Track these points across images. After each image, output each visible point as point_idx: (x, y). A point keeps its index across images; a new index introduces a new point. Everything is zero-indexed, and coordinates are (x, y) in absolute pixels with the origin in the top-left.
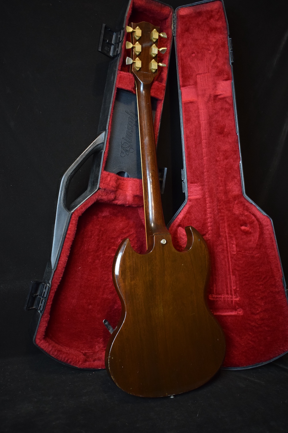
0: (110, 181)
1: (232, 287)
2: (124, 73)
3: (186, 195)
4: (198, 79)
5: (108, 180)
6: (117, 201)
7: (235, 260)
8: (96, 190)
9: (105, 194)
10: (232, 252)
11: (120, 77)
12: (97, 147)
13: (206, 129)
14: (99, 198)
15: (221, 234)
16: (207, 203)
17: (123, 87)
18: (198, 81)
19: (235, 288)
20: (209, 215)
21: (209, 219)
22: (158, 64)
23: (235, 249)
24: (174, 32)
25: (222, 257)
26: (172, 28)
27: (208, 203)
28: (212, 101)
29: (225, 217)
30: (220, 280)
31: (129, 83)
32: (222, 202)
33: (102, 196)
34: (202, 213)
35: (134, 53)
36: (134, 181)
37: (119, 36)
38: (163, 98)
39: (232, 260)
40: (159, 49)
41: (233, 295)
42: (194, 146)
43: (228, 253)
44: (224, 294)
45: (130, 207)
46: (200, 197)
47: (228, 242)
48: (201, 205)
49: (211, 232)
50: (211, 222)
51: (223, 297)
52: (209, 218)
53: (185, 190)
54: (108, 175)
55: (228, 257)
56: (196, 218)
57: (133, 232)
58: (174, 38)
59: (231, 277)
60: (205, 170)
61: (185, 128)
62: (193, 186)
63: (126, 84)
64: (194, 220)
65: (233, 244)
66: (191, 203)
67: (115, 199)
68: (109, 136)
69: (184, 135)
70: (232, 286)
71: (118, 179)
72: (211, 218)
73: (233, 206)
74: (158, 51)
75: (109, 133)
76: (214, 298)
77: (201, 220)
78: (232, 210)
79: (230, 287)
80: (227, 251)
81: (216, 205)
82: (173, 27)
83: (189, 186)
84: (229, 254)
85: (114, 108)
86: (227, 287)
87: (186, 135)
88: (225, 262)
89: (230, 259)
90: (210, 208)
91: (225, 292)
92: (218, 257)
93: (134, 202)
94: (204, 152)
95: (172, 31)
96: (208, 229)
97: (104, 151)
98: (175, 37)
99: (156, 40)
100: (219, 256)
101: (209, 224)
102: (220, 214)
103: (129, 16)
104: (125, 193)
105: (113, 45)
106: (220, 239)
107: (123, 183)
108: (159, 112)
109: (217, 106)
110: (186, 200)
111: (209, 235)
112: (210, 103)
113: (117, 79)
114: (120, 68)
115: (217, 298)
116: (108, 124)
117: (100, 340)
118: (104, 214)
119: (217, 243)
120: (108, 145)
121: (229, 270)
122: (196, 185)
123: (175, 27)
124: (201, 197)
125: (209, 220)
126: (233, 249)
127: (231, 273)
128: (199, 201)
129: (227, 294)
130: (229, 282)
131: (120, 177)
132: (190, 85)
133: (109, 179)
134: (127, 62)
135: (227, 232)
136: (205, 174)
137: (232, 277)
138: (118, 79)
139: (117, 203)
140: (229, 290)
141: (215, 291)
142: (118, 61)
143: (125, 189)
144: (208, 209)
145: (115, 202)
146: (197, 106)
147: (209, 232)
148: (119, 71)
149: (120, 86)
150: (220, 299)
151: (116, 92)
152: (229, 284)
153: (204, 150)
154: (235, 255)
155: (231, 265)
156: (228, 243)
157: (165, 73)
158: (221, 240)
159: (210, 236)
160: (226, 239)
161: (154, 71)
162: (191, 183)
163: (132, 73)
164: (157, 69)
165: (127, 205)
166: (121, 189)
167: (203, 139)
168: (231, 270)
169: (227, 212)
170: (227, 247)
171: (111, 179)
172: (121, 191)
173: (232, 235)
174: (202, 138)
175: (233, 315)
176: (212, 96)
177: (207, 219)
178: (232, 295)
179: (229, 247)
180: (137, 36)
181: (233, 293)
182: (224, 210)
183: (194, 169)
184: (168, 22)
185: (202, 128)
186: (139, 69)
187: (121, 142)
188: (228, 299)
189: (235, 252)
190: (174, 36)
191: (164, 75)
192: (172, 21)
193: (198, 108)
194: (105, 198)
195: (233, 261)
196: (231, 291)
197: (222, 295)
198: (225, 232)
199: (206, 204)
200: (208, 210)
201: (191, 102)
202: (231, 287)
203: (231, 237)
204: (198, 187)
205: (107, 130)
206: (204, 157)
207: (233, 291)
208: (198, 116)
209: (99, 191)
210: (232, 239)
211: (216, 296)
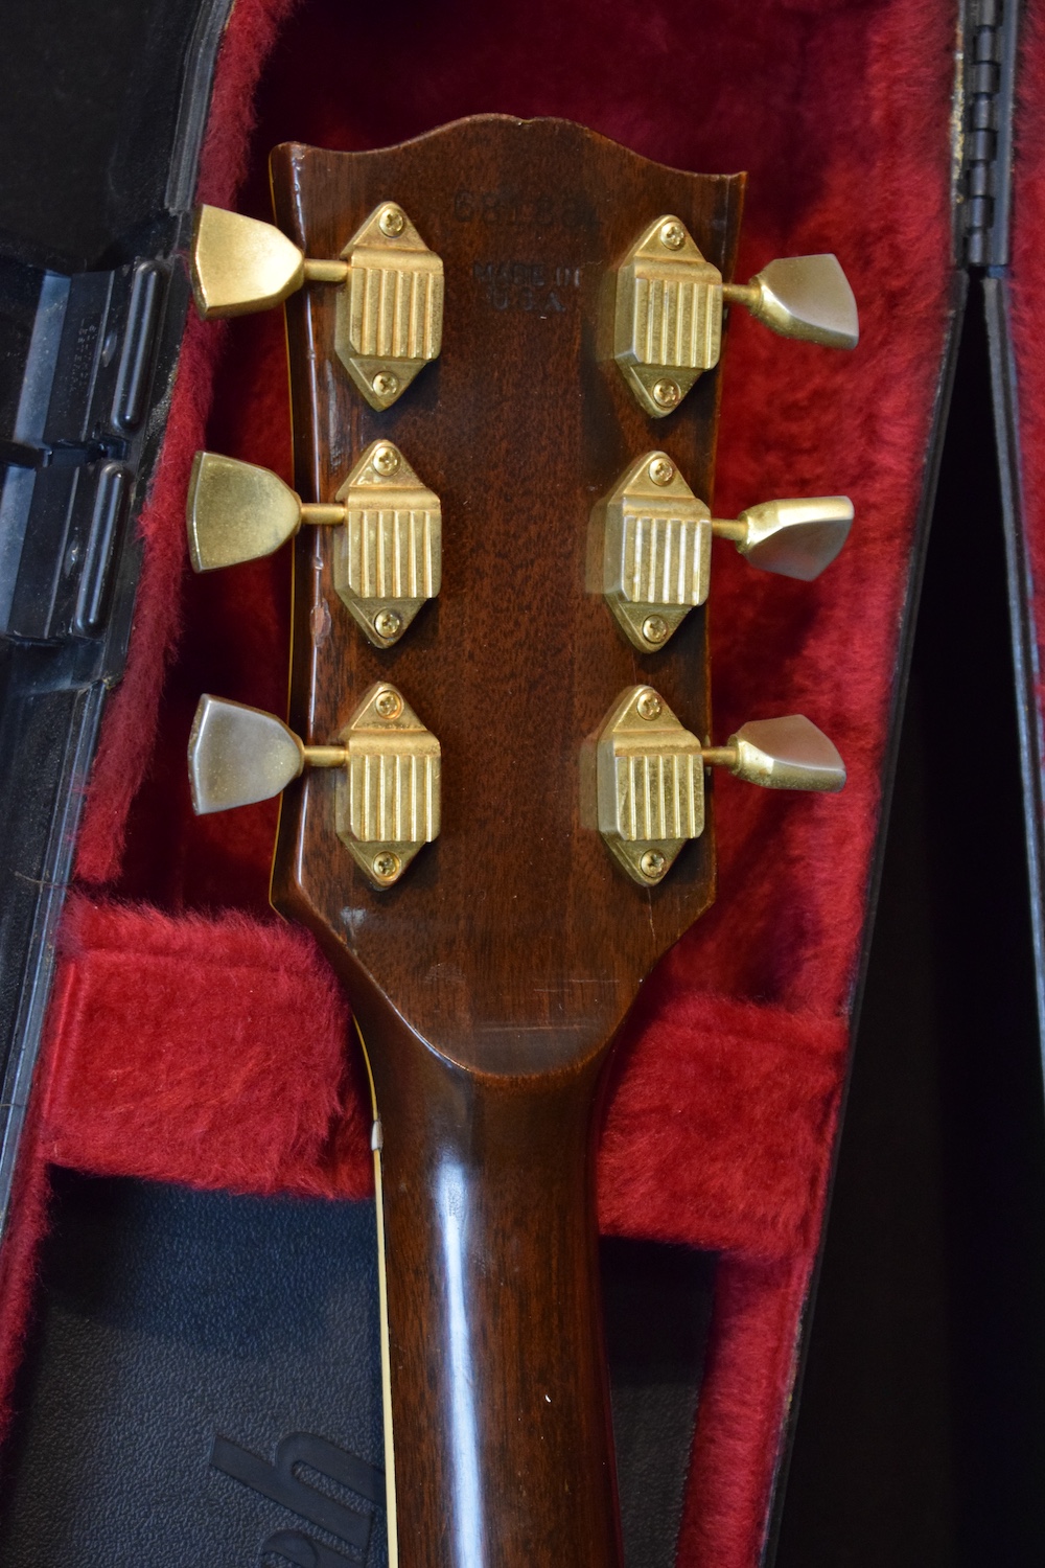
2: (162, 926)
11: (91, 1012)
22: (721, 754)
24: (990, 202)
26: (958, 154)
31: (251, 1086)
35: (320, 615)
37: (105, 347)
38: (801, 1228)
40: (726, 526)
58: (976, 296)
63: (197, 1107)
74: (723, 552)
82: (970, 126)
95: (956, 197)
98: (990, 286)
99: (677, 395)
103: (267, 37)
105: (26, 456)
108: (743, 1449)
114: (103, 864)
123: (993, 135)
134: (212, 783)
138: (75, 1038)
142: (80, 748)
148: (81, 906)
149: (103, 1143)
151: (31, 1230)
157: (841, 841)
161: (645, 867)
163: (297, 916)
164: (694, 832)
180: (379, 365)
184: (886, 49)
186: (399, 866)
190: (978, 273)
191: (823, 870)
192: (950, 49)
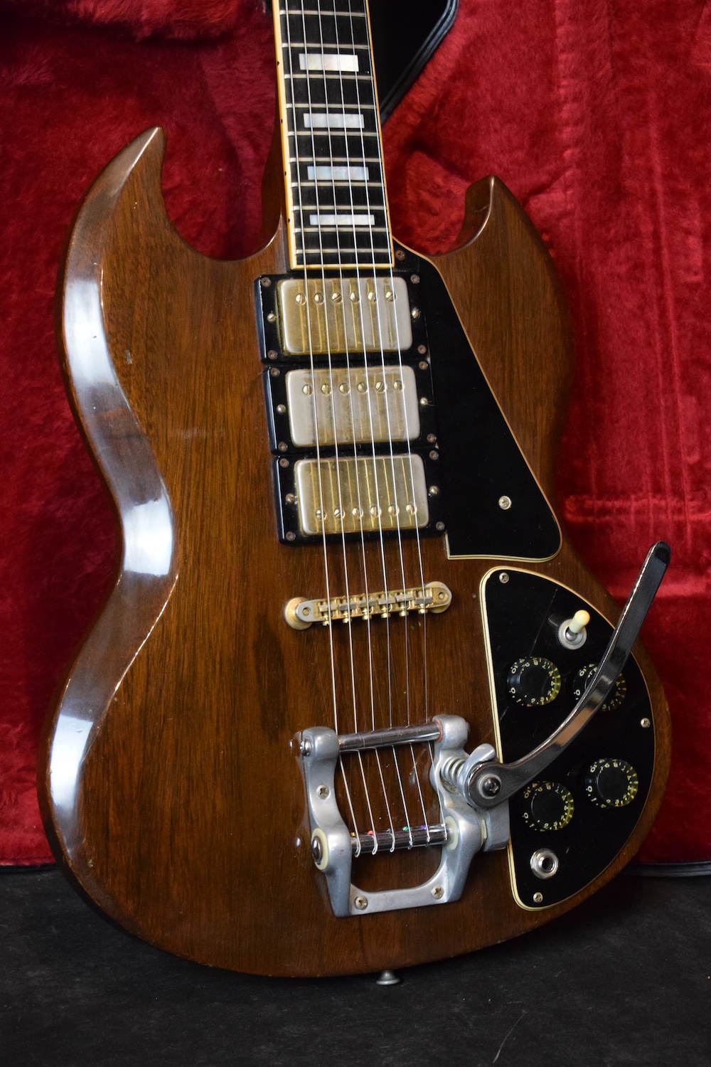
1: (679, 452)
7: (696, 314)
10: (682, 272)
15: (628, 183)
16: (558, 19)
19: (694, 458)
20: (565, 87)
21: (567, 107)
23: (697, 259)
25: (631, 303)
27: (561, 24)
29: (652, 96)
30: (623, 422)
32: (635, 17)
34: (533, 75)
39: (685, 315)
41: (688, 497)
43: (660, 283)
44: (640, 494)
45: (160, 38)
47: (663, 224)
48: (524, 31)
49: (578, 171)
50: (576, 124)
51: (634, 505)
52: (565, 102)
55: (661, 298)
56: (501, 102)
57: (177, 179)
59: (675, 403)
64: (493, 110)
65: (688, 232)
66: (473, 22)
70: (684, 451)
72: (576, 97)
73: (693, 35)
76: (590, 512)
77: (527, 111)
78: (688, 54)
79: (671, 455)
80: (658, 267)
81: (606, 35)
84: (668, 284)
86: (655, 457)
88: (648, 328)
89: (671, 315)
90: (572, 47)
91: (646, 479)
92: (611, 305)
93: (178, 10)
96: (563, 160)
100: (619, 297)
101: (568, 129)
102: (623, 82)
106: (623, 209)
110: (451, 8)
111: (565, 191)
115: (604, 511)
117: (8, 731)
118: (25, 76)
119: (608, 231)
121: (667, 366)
125: (567, 111)
126: (686, 256)
127: (677, 385)
129: (658, 490)
130: (664, 431)
135: (658, 169)
137: (680, 404)
140: (667, 468)
141: (593, 480)
144: (562, 51)
147: (568, 173)
150: (622, 518)
152: (664, 437)
154: (693, 287)
155: (679, 339)
156: (663, 229)
158: (628, 214)
159: (569, 192)
160: (653, 207)
165: (147, 31)
168: (676, 370)
169: (660, 68)
170: (657, 251)
173: (685, 186)
175: (684, 598)
177: (558, 104)
178: (678, 493)
179: (665, 251)
181: (686, 487)
182: (644, 56)
188: (663, 517)
189: (696, 274)
195: (689, 319)
196: (676, 474)
197: (633, 497)
198: (650, 171)
199: (553, 29)
200: (563, 57)
202: (675, 453)
203: (676, 197)
207: (685, 474)
210: (684, 209)
211: (600, 503)
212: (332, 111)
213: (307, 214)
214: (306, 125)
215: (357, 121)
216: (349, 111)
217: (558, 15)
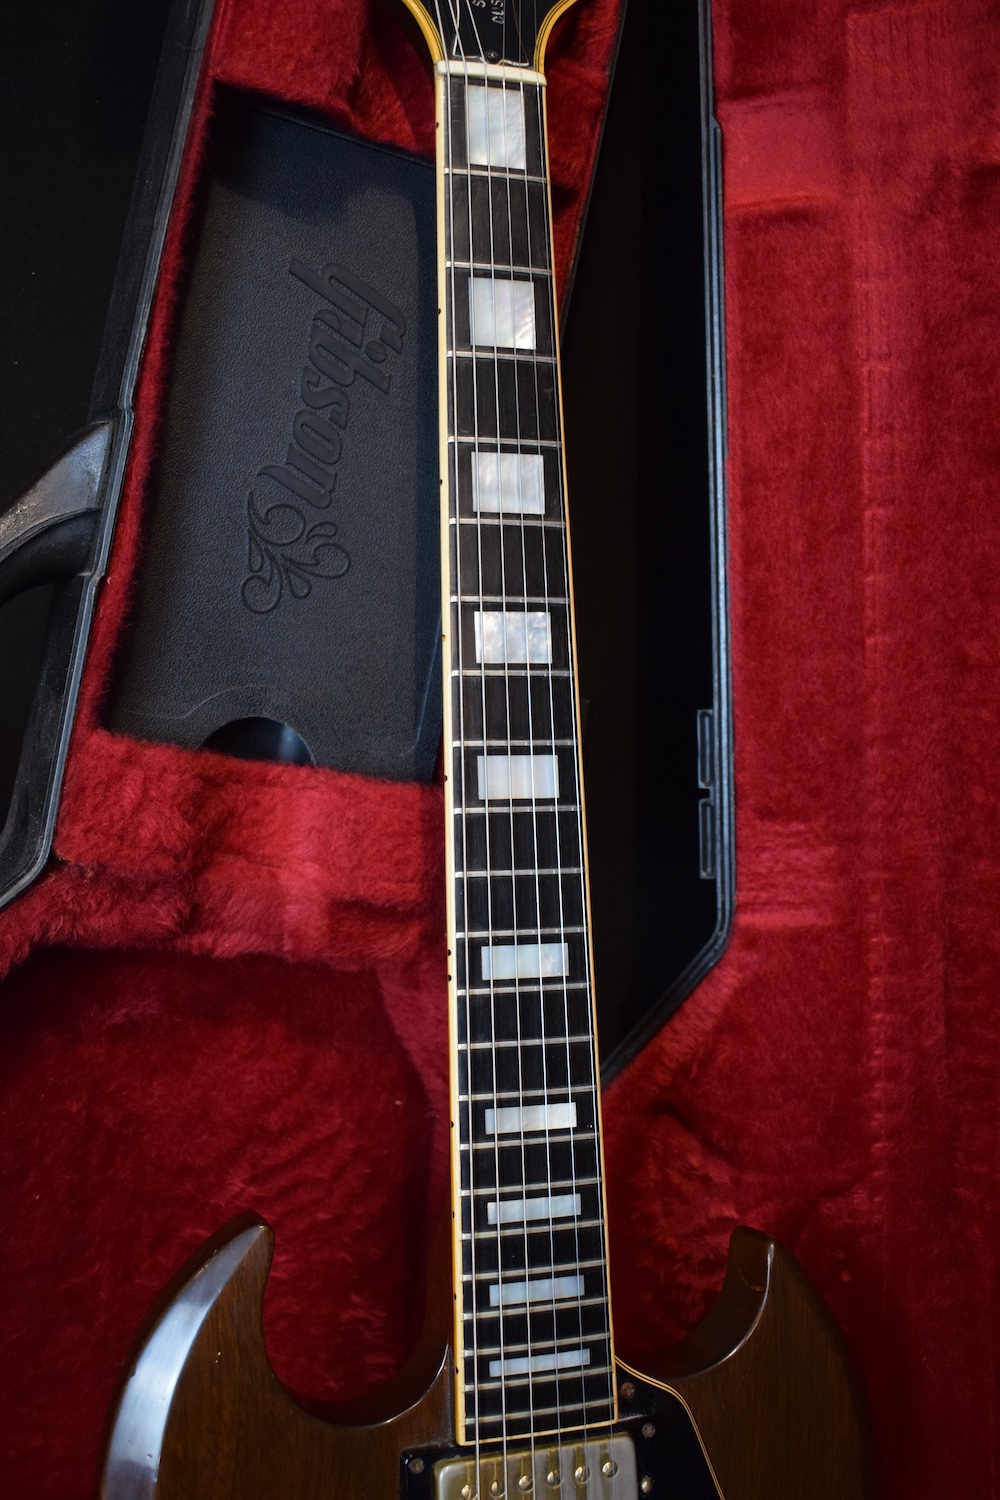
0: (139, 808)
3: (724, 898)
4: (851, 43)
5: (127, 803)
6: (208, 939)
8: (28, 878)
9: (106, 904)
12: (41, 544)
13: (897, 426)
14: (52, 933)
15: (962, 1191)
16: (872, 965)
17: (267, 82)
18: (852, 54)
20: (879, 1057)
21: (878, 1086)
27: (877, 972)
28: (956, 214)
31: (315, 50)
32: (983, 970)
33: (75, 918)
34: (833, 1038)
36: (342, 791)
38: (583, 171)
42: (799, 547)
45: (309, 970)
46: (820, 923)
48: (824, 977)
49: (891, 1172)
50: (891, 1108)
52: (877, 1078)
53: (720, 867)
54: (128, 760)
56: (785, 1069)
57: (337, 1122)
60: (869, 730)
61: (740, 408)
62: (778, 835)
63: (288, 56)
64: (774, 1078)
66: (751, 958)
67: (194, 920)
68: (141, 459)
69: (732, 459)
71: (211, 784)
72: (893, 1074)
75: (143, 442)
77: (823, 1086)
81: (940, 988)
83: (746, 832)
85: (191, 241)
87: (745, 464)
90: (889, 1005)
94: (868, 593)
96: (869, 1155)
97: (97, 578)
101: (879, 1115)
102: (961, 1054)
104: (273, 875)
106: (952, 1223)
107: (257, 803)
109: (988, 255)
110: (721, 934)
112: (938, 223)
113: (215, 15)
116: (132, 370)
118: (123, 1012)
120: (131, 530)
122: (798, 833)
124: (830, 920)
125: (879, 1091)
128: (815, 949)
131: (233, 763)
132: (787, 85)
133: (130, 794)
136: (873, 753)
138: (229, 15)
139: (211, 951)
143: (267, 851)
144: (877, 1009)
145: (194, 942)
146: (840, 246)
147: (876, 1174)
149: (242, 69)
151: (205, 112)
153: (869, 579)
158: (959, 1233)
159: (877, 1199)
162: (766, 813)
165: (290, 962)
166: (240, 852)
167: (871, 500)
171: (145, 791)
172: (242, 863)
174: (860, 493)
176: (957, 173)
177: (868, 1082)
183: (793, 717)
185: (865, 414)
187: (251, 504)
193: (845, 263)
194: (102, 923)
199: (865, 977)
200: (877, 1017)
201: (796, 217)
204: (813, 848)
205: (128, 419)
206: (871, 632)
208: (842, 326)
209: (53, 877)
212: (531, 1195)
213: (485, 1362)
214: (491, 1220)
215: (570, 1205)
216: (557, 1192)
217: (873, 959)
